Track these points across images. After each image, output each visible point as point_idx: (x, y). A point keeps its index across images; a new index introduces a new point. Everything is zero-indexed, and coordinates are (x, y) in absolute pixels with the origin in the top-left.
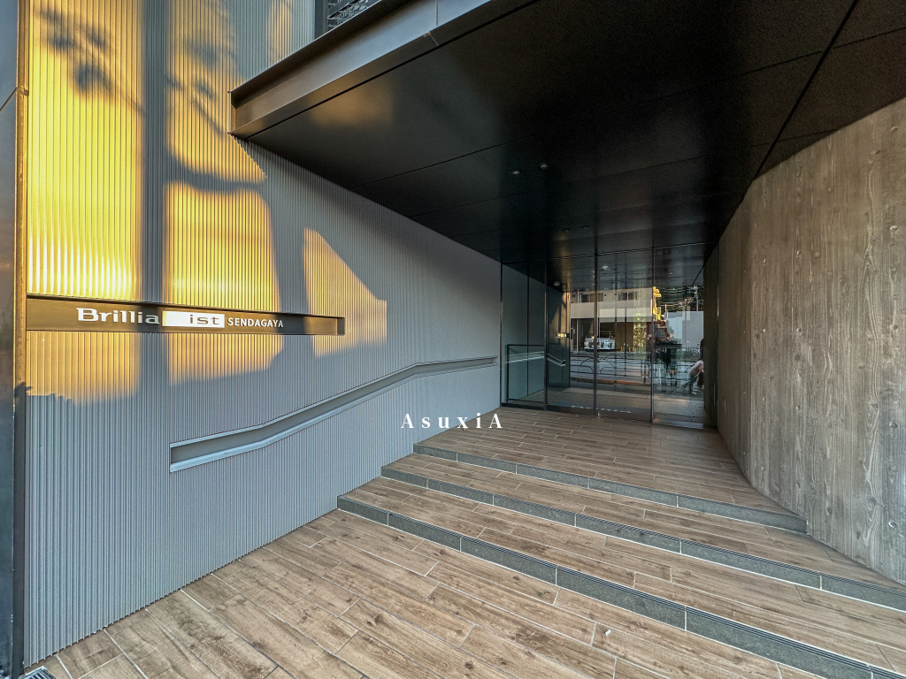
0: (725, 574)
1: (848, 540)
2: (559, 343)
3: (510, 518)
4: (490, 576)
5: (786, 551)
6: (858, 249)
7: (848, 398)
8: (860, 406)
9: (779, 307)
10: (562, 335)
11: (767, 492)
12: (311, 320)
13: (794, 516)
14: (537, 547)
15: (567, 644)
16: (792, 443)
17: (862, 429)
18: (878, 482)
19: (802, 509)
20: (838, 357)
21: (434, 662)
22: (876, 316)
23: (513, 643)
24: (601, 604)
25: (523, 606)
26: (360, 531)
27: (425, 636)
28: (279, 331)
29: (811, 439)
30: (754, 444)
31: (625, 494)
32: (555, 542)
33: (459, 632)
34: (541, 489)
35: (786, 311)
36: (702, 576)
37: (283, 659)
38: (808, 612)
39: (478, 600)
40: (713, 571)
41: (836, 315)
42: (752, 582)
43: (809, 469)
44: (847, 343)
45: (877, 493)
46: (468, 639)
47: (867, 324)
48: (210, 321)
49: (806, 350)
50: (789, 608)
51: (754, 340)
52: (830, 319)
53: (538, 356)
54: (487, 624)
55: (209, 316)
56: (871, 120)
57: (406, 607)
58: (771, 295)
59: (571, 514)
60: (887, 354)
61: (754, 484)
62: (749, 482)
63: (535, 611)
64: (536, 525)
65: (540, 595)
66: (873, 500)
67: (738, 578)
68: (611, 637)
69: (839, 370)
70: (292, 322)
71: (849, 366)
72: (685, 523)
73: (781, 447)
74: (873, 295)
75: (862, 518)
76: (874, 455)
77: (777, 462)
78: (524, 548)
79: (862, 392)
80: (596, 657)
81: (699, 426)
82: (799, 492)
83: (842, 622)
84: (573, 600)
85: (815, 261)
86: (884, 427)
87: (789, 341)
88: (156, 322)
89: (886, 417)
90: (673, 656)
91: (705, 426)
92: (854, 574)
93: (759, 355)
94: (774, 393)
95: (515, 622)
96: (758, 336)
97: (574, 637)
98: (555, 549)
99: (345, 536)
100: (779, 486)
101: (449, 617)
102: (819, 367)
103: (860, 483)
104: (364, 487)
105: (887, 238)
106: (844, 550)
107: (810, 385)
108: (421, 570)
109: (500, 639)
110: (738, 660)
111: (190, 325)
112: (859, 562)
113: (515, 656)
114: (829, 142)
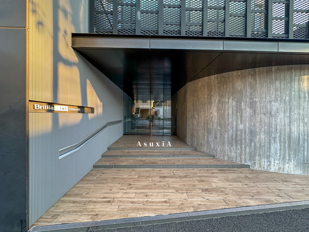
0: (188, 159)
1: (203, 150)
2: (134, 116)
3: (145, 159)
4: (148, 171)
5: (195, 153)
6: (204, 99)
7: (203, 125)
8: (204, 126)
9: (192, 108)
10: (134, 113)
11: (190, 144)
12: (86, 108)
13: (195, 148)
14: (155, 163)
15: (169, 176)
16: (194, 134)
17: (204, 130)
18: (206, 138)
19: (196, 146)
20: (201, 118)
21: (148, 186)
22: (206, 111)
23: (160, 179)
24: (171, 169)
25: (158, 173)
26: (106, 171)
27: (142, 183)
28: (79, 112)
29: (197, 133)
30: (188, 136)
31: (167, 150)
32: (158, 161)
33: (149, 181)
34: (149, 152)
35: (193, 109)
36: (185, 160)
37: (114, 197)
38: (200, 161)
39: (149, 175)
40: (186, 159)
41: (201, 111)
42: (192, 159)
43: (197, 138)
44: (203, 115)
45: (206, 140)
46: (151, 181)
47: (205, 113)
48: (65, 109)
49: (197, 117)
50: (198, 161)
51: (188, 115)
52: (200, 111)
53: (130, 120)
54: (153, 178)
55: (64, 107)
56: (206, 78)
57: (134, 181)
58: (191, 106)
59: (159, 155)
60: (208, 117)
61: (188, 144)
62: (187, 144)
63: (161, 173)
64: (152, 159)
65: (160, 171)
66: (206, 142)
67: (190, 159)
68: (175, 173)
69: (201, 120)
70: (82, 109)
71: (203, 119)
72: (179, 152)
73: (192, 135)
74: (206, 107)
75: (204, 145)
76: (206, 134)
77: (192, 138)
78: (153, 164)
79: (204, 124)
80: (174, 176)
81: (170, 135)
82: (195, 143)
83: (204, 161)
84: (166, 170)
85: (198, 100)
86: (207, 129)
87: (194, 115)
88: (53, 109)
89: (207, 127)
90: (185, 172)
91: (171, 135)
92: (203, 154)
93: (189, 118)
94: (191, 125)
95: (158, 176)
96: (188, 114)
97: (170, 175)
98: (159, 162)
99: (103, 173)
100: (192, 143)
101: (145, 179)
102: (199, 120)
103: (204, 139)
104: (98, 161)
105: (208, 98)
106: (202, 151)
107: (197, 123)
108: (131, 174)
109: (158, 179)
110: (193, 170)
111: (60, 110)
112: (204, 152)
113: (162, 180)
114: (200, 79)
